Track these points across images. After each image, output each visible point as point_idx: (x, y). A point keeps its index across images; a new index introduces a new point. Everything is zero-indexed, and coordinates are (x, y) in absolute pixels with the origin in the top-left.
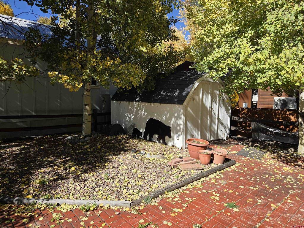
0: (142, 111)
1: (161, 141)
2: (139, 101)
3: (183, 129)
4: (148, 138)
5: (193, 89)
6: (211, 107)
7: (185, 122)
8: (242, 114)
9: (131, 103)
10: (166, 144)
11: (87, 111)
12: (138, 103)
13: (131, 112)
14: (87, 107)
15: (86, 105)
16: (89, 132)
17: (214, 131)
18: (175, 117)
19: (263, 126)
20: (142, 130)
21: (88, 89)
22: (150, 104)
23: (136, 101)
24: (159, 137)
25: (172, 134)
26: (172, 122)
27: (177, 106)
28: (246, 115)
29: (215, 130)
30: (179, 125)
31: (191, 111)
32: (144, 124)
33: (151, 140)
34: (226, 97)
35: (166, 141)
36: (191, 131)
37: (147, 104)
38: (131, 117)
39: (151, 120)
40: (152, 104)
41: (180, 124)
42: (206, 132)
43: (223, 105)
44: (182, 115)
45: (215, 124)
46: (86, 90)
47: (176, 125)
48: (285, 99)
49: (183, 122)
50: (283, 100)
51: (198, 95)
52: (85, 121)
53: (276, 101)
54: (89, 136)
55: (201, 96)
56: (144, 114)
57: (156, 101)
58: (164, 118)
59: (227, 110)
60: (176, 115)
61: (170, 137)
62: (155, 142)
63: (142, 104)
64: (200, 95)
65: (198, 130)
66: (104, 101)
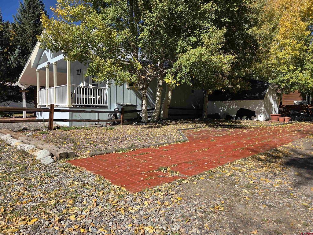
1: (249, 119)
2: (231, 100)
4: (238, 119)
5: (266, 93)
6: (272, 102)
9: (224, 101)
10: (252, 120)
13: (224, 107)
18: (258, 106)
19: (298, 112)
23: (228, 100)
24: (247, 117)
25: (256, 115)
26: (256, 109)
30: (261, 109)
38: (224, 109)
39: (241, 109)
40: (242, 101)
43: (276, 102)
44: (263, 105)
45: (273, 112)
47: (259, 110)
48: (301, 102)
50: (300, 102)
51: (268, 96)
53: (295, 103)
58: (251, 107)
59: (277, 105)
60: (259, 105)
61: (255, 116)
63: (233, 102)
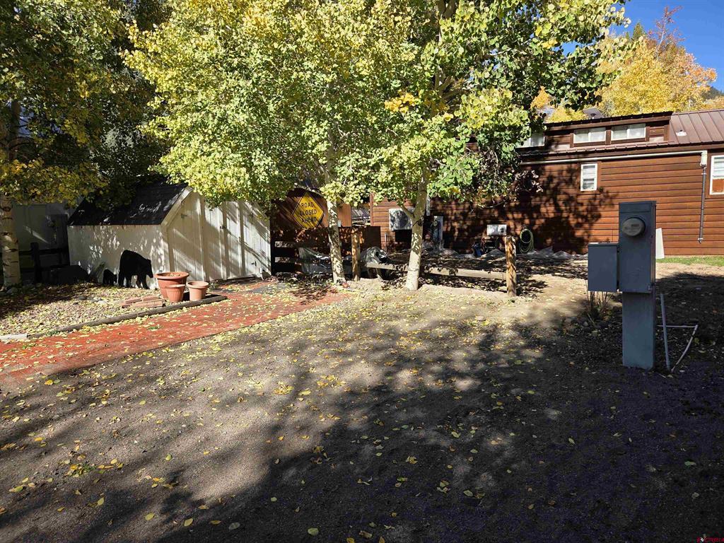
0: (112, 240)
1: (142, 285)
2: (107, 223)
3: (165, 261)
4: (125, 284)
5: (180, 201)
6: (224, 227)
7: (167, 251)
8: (299, 238)
9: (96, 226)
10: (147, 287)
11: (9, 244)
12: (105, 227)
13: (98, 243)
14: (7, 238)
15: (6, 234)
16: (17, 280)
17: (235, 264)
18: (154, 244)
19: (311, 253)
20: (116, 272)
21: (6, 208)
22: (123, 228)
23: (103, 224)
24: (138, 279)
27: (154, 227)
28: (303, 238)
29: (238, 263)
30: (159, 256)
31: (179, 234)
32: (118, 260)
33: (129, 286)
34: (256, 212)
35: (148, 283)
36: (183, 265)
37: (118, 227)
38: (98, 252)
39: (126, 252)
41: (161, 254)
42: (218, 267)
43: (252, 224)
44: (162, 240)
45: (237, 254)
46: (3, 209)
47: (156, 257)
49: (165, 251)
51: (194, 209)
52: (8, 263)
53: (392, 214)
54: (16, 286)
55: (198, 210)
56: (116, 245)
57: (129, 222)
58: (142, 248)
60: (155, 241)
62: (134, 287)
63: (111, 228)
64: (196, 209)
65: (200, 263)
66: (53, 227)
